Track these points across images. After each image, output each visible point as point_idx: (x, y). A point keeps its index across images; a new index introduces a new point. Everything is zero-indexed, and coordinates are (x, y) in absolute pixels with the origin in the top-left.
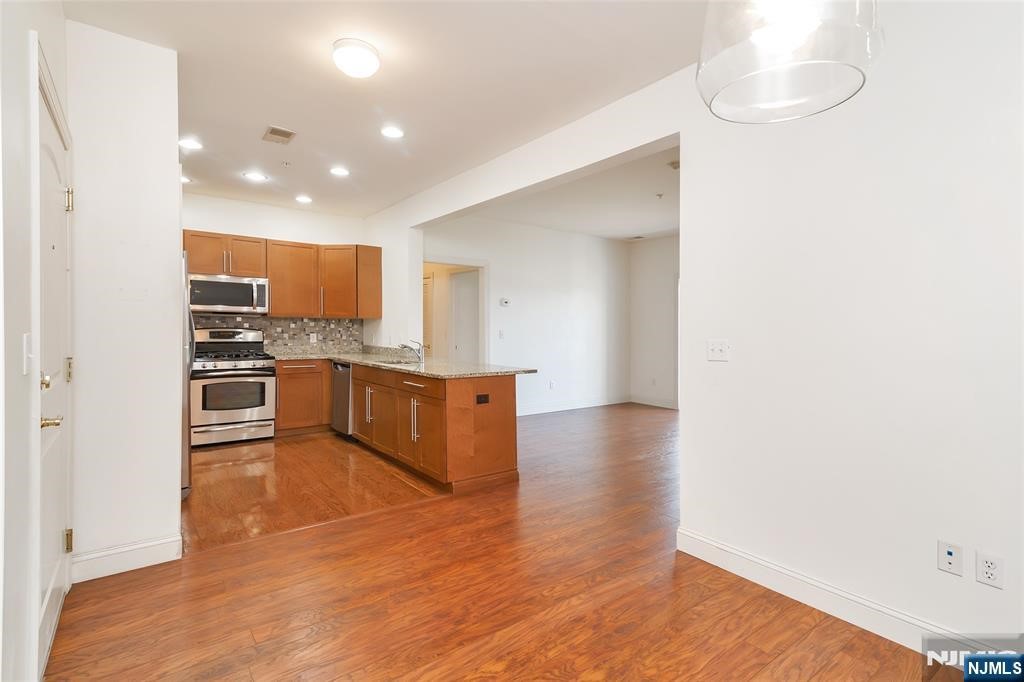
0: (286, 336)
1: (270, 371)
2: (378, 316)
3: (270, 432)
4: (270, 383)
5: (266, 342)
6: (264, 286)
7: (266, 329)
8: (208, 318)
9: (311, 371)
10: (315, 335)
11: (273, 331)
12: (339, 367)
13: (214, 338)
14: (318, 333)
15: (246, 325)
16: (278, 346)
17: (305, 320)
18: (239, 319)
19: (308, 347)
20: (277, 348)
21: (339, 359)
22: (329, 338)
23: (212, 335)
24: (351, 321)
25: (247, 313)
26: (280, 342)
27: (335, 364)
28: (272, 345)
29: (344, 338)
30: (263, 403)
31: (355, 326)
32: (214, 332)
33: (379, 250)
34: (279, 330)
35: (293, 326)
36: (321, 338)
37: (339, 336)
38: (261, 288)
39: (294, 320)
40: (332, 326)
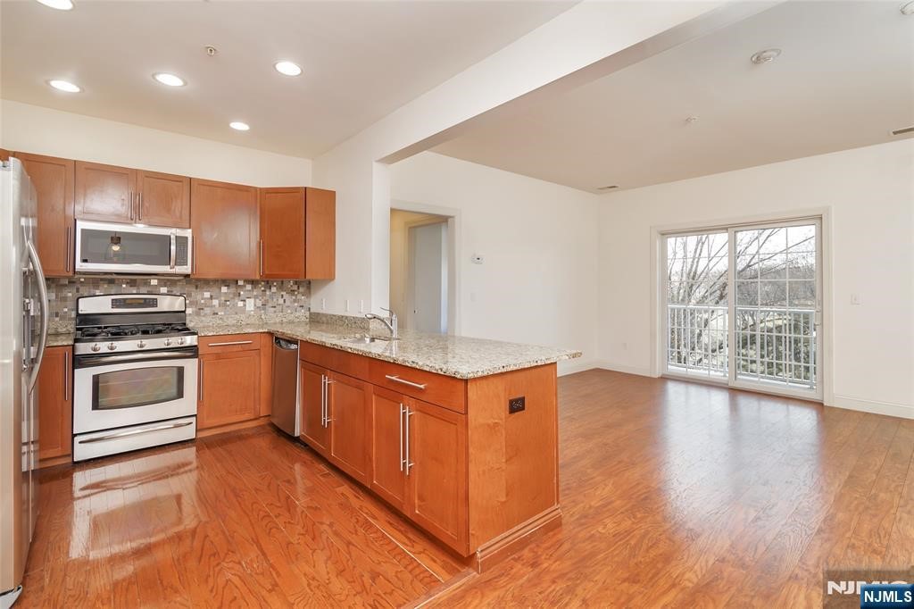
0: (215, 302)
1: (192, 351)
2: (330, 277)
3: (189, 432)
4: (191, 366)
5: (189, 311)
6: (187, 238)
7: (189, 295)
8: (111, 282)
9: (246, 349)
10: (252, 300)
11: (199, 297)
12: (282, 343)
13: (118, 307)
14: (256, 297)
15: (164, 290)
16: (205, 315)
17: (241, 283)
18: (154, 282)
19: (243, 317)
20: (203, 319)
21: (283, 334)
22: (270, 305)
23: (115, 303)
24: (296, 283)
25: (163, 275)
26: (207, 310)
27: (277, 338)
28: (198, 314)
29: (288, 303)
30: (180, 395)
31: (301, 290)
32: (116, 300)
33: (332, 194)
34: (207, 295)
35: (224, 289)
36: (259, 303)
37: (281, 301)
38: (182, 241)
39: (225, 282)
40: (274, 289)
